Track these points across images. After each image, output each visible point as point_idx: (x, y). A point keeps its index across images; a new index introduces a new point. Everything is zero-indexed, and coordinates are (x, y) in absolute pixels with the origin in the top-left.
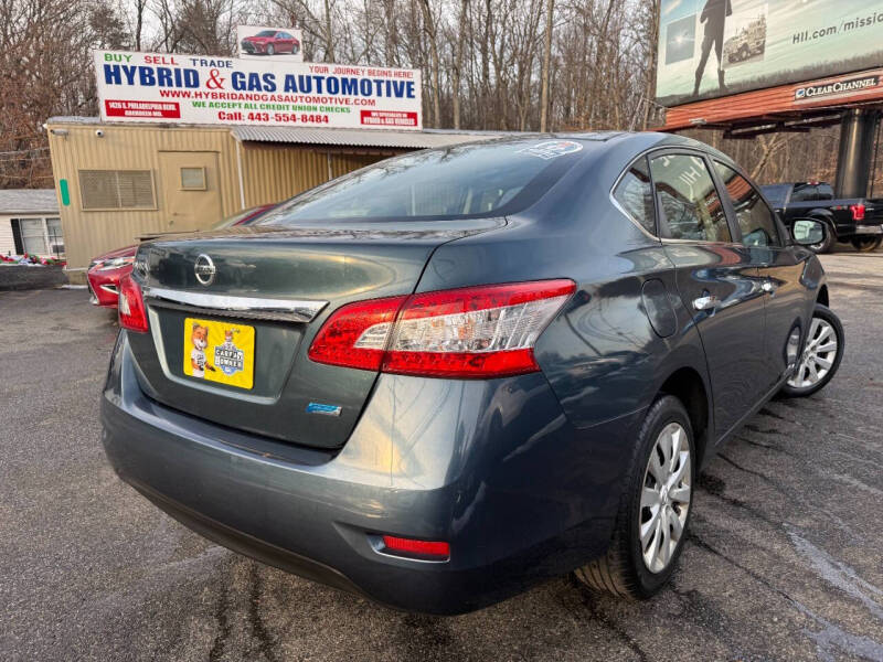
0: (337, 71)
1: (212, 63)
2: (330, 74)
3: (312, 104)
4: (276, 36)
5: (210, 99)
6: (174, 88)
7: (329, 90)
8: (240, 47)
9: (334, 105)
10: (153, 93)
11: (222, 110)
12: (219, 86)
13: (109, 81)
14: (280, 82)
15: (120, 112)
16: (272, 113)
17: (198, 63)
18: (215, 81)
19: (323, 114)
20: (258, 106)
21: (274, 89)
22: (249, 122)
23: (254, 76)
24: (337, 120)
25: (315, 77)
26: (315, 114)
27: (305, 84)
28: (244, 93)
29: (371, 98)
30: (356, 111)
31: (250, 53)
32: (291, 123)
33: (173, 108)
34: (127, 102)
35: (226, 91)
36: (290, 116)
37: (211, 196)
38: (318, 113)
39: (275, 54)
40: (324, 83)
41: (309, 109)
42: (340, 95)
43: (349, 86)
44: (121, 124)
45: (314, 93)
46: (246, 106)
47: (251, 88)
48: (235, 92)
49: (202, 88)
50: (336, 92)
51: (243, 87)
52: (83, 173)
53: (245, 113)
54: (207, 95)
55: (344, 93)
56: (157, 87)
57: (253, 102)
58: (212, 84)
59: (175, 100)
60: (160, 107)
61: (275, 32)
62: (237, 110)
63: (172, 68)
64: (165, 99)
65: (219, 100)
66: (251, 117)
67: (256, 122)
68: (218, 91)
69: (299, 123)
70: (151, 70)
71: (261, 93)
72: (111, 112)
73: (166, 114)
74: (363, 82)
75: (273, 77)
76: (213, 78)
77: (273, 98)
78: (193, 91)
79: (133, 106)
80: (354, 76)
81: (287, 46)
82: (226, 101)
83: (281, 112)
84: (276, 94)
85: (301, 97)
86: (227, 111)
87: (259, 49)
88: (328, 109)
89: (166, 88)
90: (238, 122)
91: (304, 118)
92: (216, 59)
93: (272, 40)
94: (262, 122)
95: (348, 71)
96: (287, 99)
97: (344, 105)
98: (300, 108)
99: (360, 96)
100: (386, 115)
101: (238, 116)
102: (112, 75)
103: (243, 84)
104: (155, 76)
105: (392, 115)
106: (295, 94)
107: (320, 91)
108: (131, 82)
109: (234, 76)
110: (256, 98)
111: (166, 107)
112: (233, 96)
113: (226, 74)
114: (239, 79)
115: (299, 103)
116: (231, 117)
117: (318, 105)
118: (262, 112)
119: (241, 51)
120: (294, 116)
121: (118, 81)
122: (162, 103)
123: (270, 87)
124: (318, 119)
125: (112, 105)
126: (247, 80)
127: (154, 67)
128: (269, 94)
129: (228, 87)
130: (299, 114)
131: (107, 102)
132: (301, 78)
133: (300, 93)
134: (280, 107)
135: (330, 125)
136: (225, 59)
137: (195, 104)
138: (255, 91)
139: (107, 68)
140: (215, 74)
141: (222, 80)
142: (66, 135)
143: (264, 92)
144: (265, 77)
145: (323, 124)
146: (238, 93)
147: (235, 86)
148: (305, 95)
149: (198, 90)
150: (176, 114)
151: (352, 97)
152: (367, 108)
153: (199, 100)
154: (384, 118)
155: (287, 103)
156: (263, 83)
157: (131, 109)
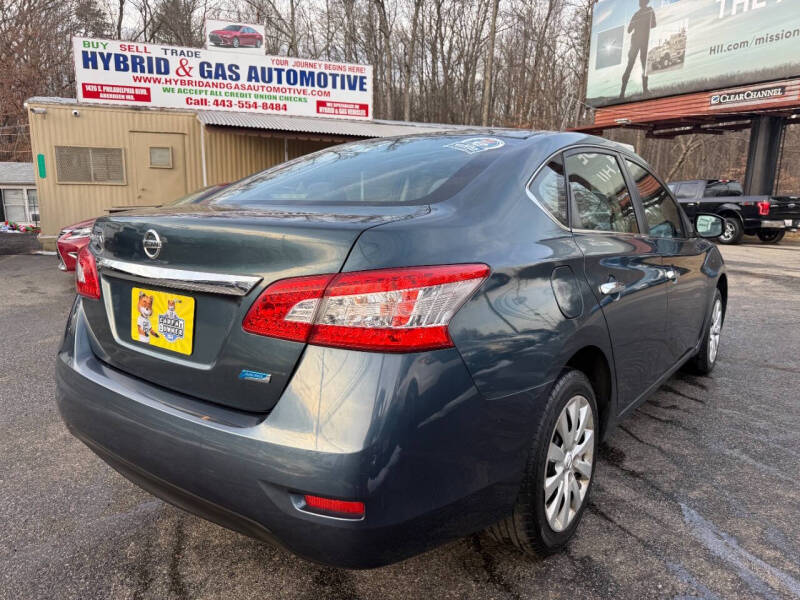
0: (296, 64)
1: (182, 53)
2: (290, 67)
3: (272, 93)
4: (241, 30)
5: (179, 85)
6: (146, 75)
7: (289, 81)
8: (208, 39)
9: (292, 95)
10: (126, 78)
11: (189, 95)
12: (188, 74)
13: (86, 66)
14: (244, 73)
15: (95, 95)
16: (235, 100)
17: (169, 52)
18: (185, 70)
19: (282, 103)
20: (223, 94)
21: (238, 78)
22: (214, 108)
23: (220, 66)
24: (295, 108)
25: (276, 69)
26: (274, 102)
27: (266, 75)
28: (210, 81)
29: (326, 89)
30: (313, 101)
31: (217, 45)
32: (252, 110)
33: (144, 92)
34: (102, 86)
35: (193, 79)
36: (251, 103)
37: (177, 174)
38: (278, 101)
39: (240, 46)
40: (284, 75)
41: (270, 97)
42: (298, 86)
43: (307, 78)
44: (96, 106)
45: (274, 83)
46: (212, 93)
47: (217, 77)
48: (202, 80)
49: (172, 75)
50: (295, 83)
51: (210, 76)
52: (59, 149)
53: (211, 99)
54: (176, 82)
55: (302, 84)
56: (130, 73)
57: (219, 90)
58: (181, 72)
59: (147, 85)
60: (132, 91)
61: (240, 27)
62: (203, 96)
63: (145, 56)
64: (137, 84)
65: (186, 87)
66: (216, 103)
67: (221, 108)
68: (187, 78)
69: (260, 110)
70: (125, 58)
71: (225, 82)
72: (87, 94)
73: (138, 98)
74: (319, 75)
75: (237, 67)
76: (183, 66)
77: (237, 87)
78: (163, 77)
79: (108, 89)
80: (312, 70)
81: (251, 40)
82: (194, 88)
83: (244, 100)
84: (239, 83)
85: (263, 87)
86: (195, 97)
87: (225, 42)
88: (287, 99)
89: (139, 74)
90: (203, 107)
91: (265, 106)
92: (185, 49)
93: (238, 34)
94: (226, 108)
95: (306, 64)
96: (250, 87)
97: (302, 96)
98: (262, 97)
99: (317, 88)
100: (339, 105)
101: (204, 102)
102: (89, 60)
103: (210, 72)
104: (129, 63)
105: (346, 106)
106: (256, 84)
107: (280, 81)
108: (106, 68)
109: (202, 65)
110: (222, 86)
111: (138, 92)
112: (199, 84)
113: (194, 63)
114: (206, 68)
115: (260, 92)
116: (197, 102)
117: (278, 95)
118: (226, 99)
119: (208, 43)
120: (255, 103)
121: (95, 67)
122: (135, 88)
123: (234, 77)
124: (278, 107)
125: (88, 88)
126: (213, 70)
127: (128, 54)
128: (234, 83)
129: (196, 75)
130: (260, 102)
131: (84, 85)
132: (263, 69)
133: (261, 83)
134: (242, 95)
135: (288, 113)
136: (193, 50)
137: (165, 90)
138: (220, 80)
139: (85, 54)
140: (184, 62)
141: (190, 68)
142: (44, 113)
143: (229, 81)
144: (230, 67)
145: (282, 112)
146: (205, 81)
147: (202, 75)
148: (266, 85)
149: (168, 77)
150: (147, 98)
151: (309, 89)
152: (323, 98)
153: (168, 86)
154: (338, 108)
155: (250, 91)
156: (228, 73)
157: (106, 92)
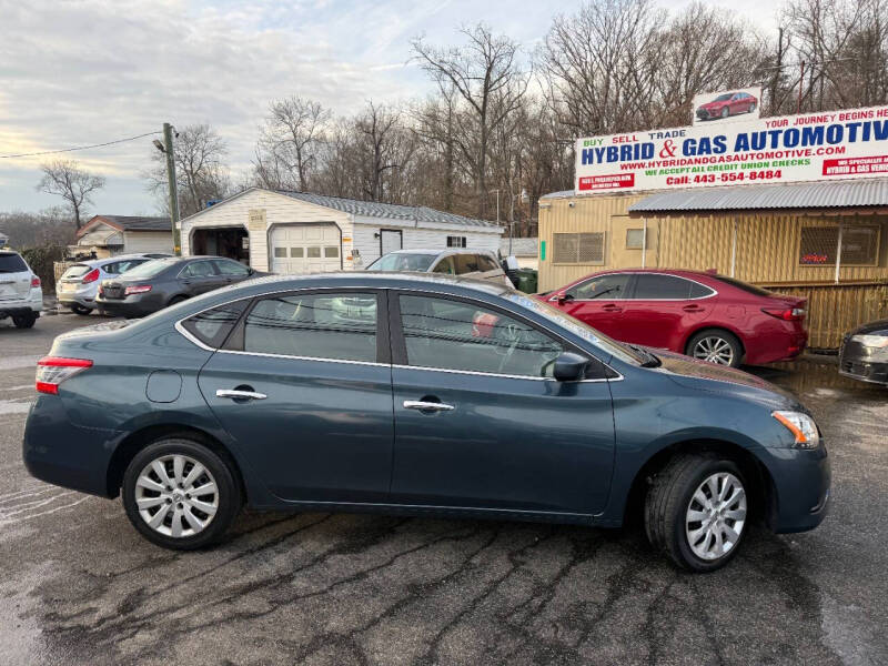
0: (800, 121)
1: (668, 134)
2: (791, 126)
3: (763, 161)
4: (733, 98)
5: (661, 167)
6: (633, 162)
7: (786, 143)
8: (695, 115)
9: (790, 158)
10: (615, 168)
11: (670, 175)
12: (671, 154)
13: (584, 163)
14: (731, 143)
15: (588, 187)
16: (718, 174)
17: (655, 136)
18: (668, 151)
19: (774, 170)
20: (705, 169)
21: (724, 148)
22: (696, 184)
23: (705, 141)
24: (791, 174)
25: (770, 133)
26: (765, 169)
27: (758, 141)
28: (693, 157)
29: (840, 145)
30: (817, 162)
31: (704, 119)
32: (738, 181)
33: (629, 178)
34: (594, 178)
35: (676, 159)
36: (737, 175)
38: (771, 168)
39: (729, 116)
40: (781, 137)
41: (760, 165)
42: (799, 147)
43: (813, 136)
44: (589, 196)
45: (768, 148)
46: (694, 170)
47: (700, 153)
48: (684, 157)
49: (656, 158)
50: (795, 143)
51: (693, 153)
52: (557, 235)
53: (692, 176)
54: (659, 164)
55: (804, 144)
56: (619, 162)
57: (702, 165)
58: (665, 153)
59: (632, 171)
60: (619, 179)
61: (732, 95)
62: (684, 174)
63: (633, 144)
64: (625, 171)
65: (669, 167)
66: (697, 179)
67: (702, 184)
68: (670, 158)
69: (747, 180)
70: (616, 149)
71: (709, 156)
72: (583, 187)
73: (623, 184)
74: (830, 130)
75: (724, 138)
76: (666, 148)
77: (722, 159)
78: (647, 161)
79: (598, 180)
80: (820, 124)
81: (743, 106)
82: (676, 167)
83: (728, 172)
84: (725, 155)
85: (752, 155)
86: (675, 176)
87: (713, 114)
88: (782, 163)
89: (626, 162)
90: (684, 185)
91: (753, 176)
92: (670, 130)
93: (728, 103)
94: (708, 184)
95: (813, 120)
96: (737, 158)
97: (803, 157)
98: (750, 166)
99: (826, 145)
100: (858, 162)
101: (685, 180)
102: (587, 157)
103: (693, 149)
104: (619, 153)
105: (869, 161)
106: (745, 153)
107: (774, 145)
108: (600, 161)
109: (686, 143)
110: (705, 161)
111: (623, 179)
112: (681, 162)
113: (678, 142)
114: (690, 145)
115: (749, 161)
116: (678, 181)
117: (771, 161)
118: (708, 173)
119: (695, 118)
120: (742, 174)
121: (591, 162)
122: (621, 175)
123: (719, 149)
124: (770, 174)
125: (584, 182)
126: (697, 146)
127: (619, 145)
128: (718, 156)
129: (679, 154)
130: (747, 172)
131: (581, 179)
132: (755, 135)
133: (751, 151)
134: (727, 167)
135: (782, 180)
136: (679, 129)
137: (648, 173)
138: (705, 155)
139: (584, 151)
140: (669, 143)
141: (674, 148)
142: (549, 207)
143: (713, 154)
144: (716, 141)
145: (775, 179)
146: (687, 158)
147: (685, 153)
148: (757, 152)
149: (651, 160)
150: (631, 183)
151: (816, 147)
152: (834, 156)
153: (652, 169)
154: (856, 165)
155: (737, 162)
156: (713, 146)
157: (597, 183)
